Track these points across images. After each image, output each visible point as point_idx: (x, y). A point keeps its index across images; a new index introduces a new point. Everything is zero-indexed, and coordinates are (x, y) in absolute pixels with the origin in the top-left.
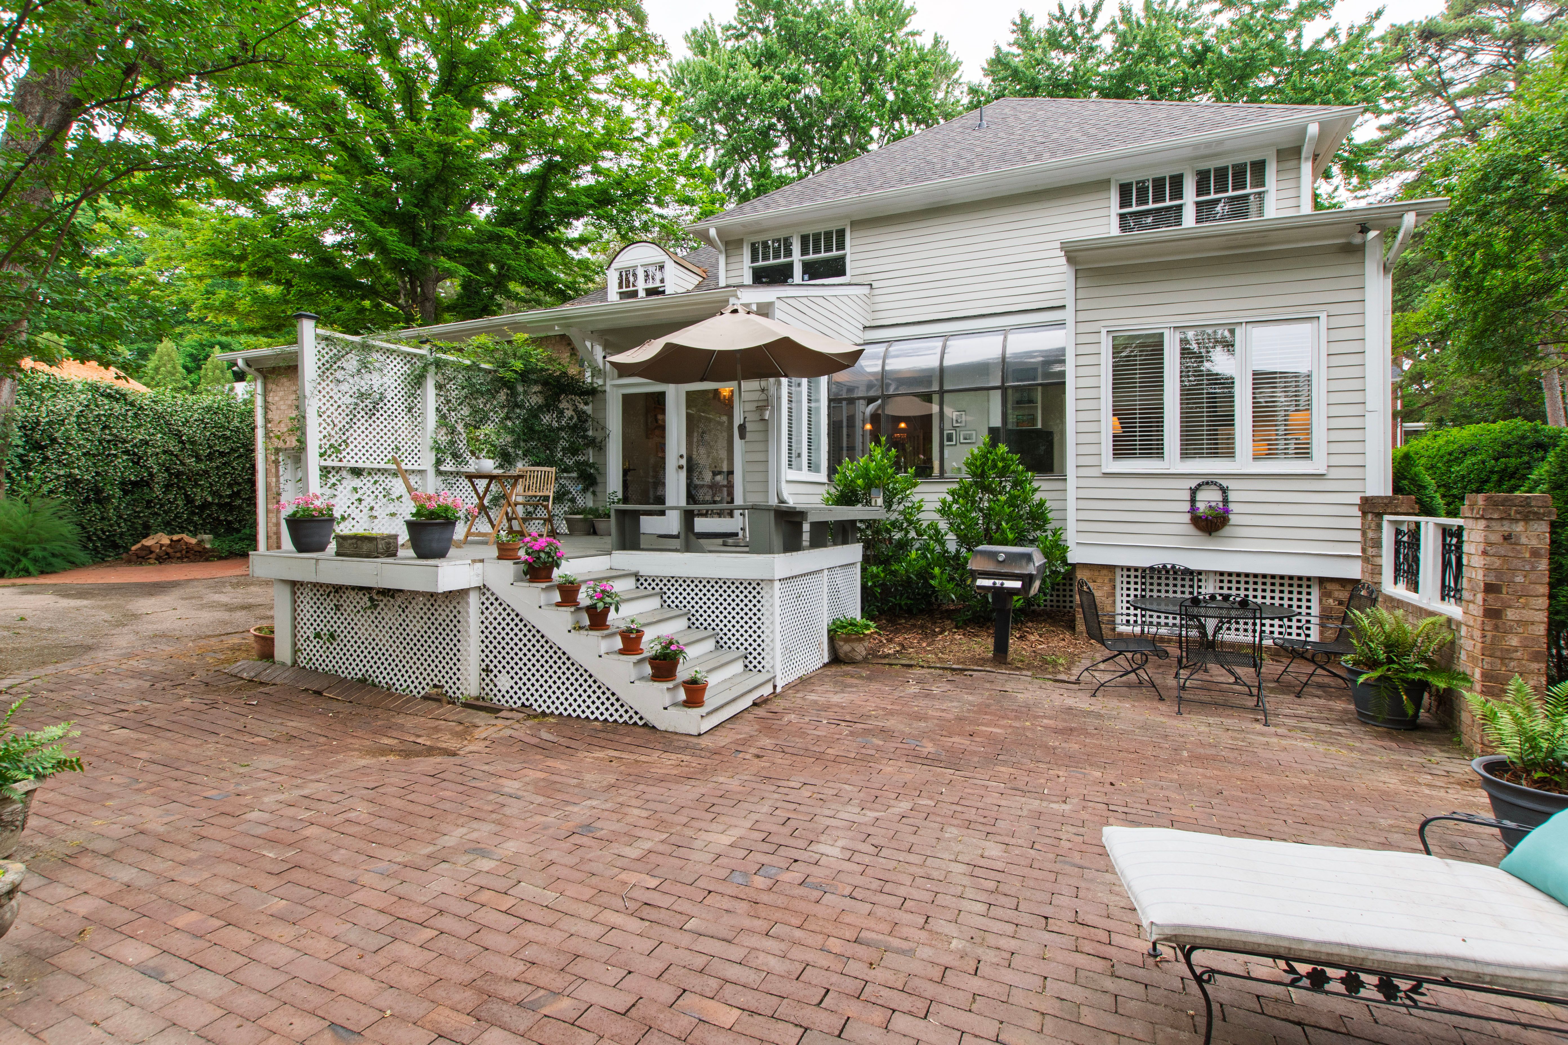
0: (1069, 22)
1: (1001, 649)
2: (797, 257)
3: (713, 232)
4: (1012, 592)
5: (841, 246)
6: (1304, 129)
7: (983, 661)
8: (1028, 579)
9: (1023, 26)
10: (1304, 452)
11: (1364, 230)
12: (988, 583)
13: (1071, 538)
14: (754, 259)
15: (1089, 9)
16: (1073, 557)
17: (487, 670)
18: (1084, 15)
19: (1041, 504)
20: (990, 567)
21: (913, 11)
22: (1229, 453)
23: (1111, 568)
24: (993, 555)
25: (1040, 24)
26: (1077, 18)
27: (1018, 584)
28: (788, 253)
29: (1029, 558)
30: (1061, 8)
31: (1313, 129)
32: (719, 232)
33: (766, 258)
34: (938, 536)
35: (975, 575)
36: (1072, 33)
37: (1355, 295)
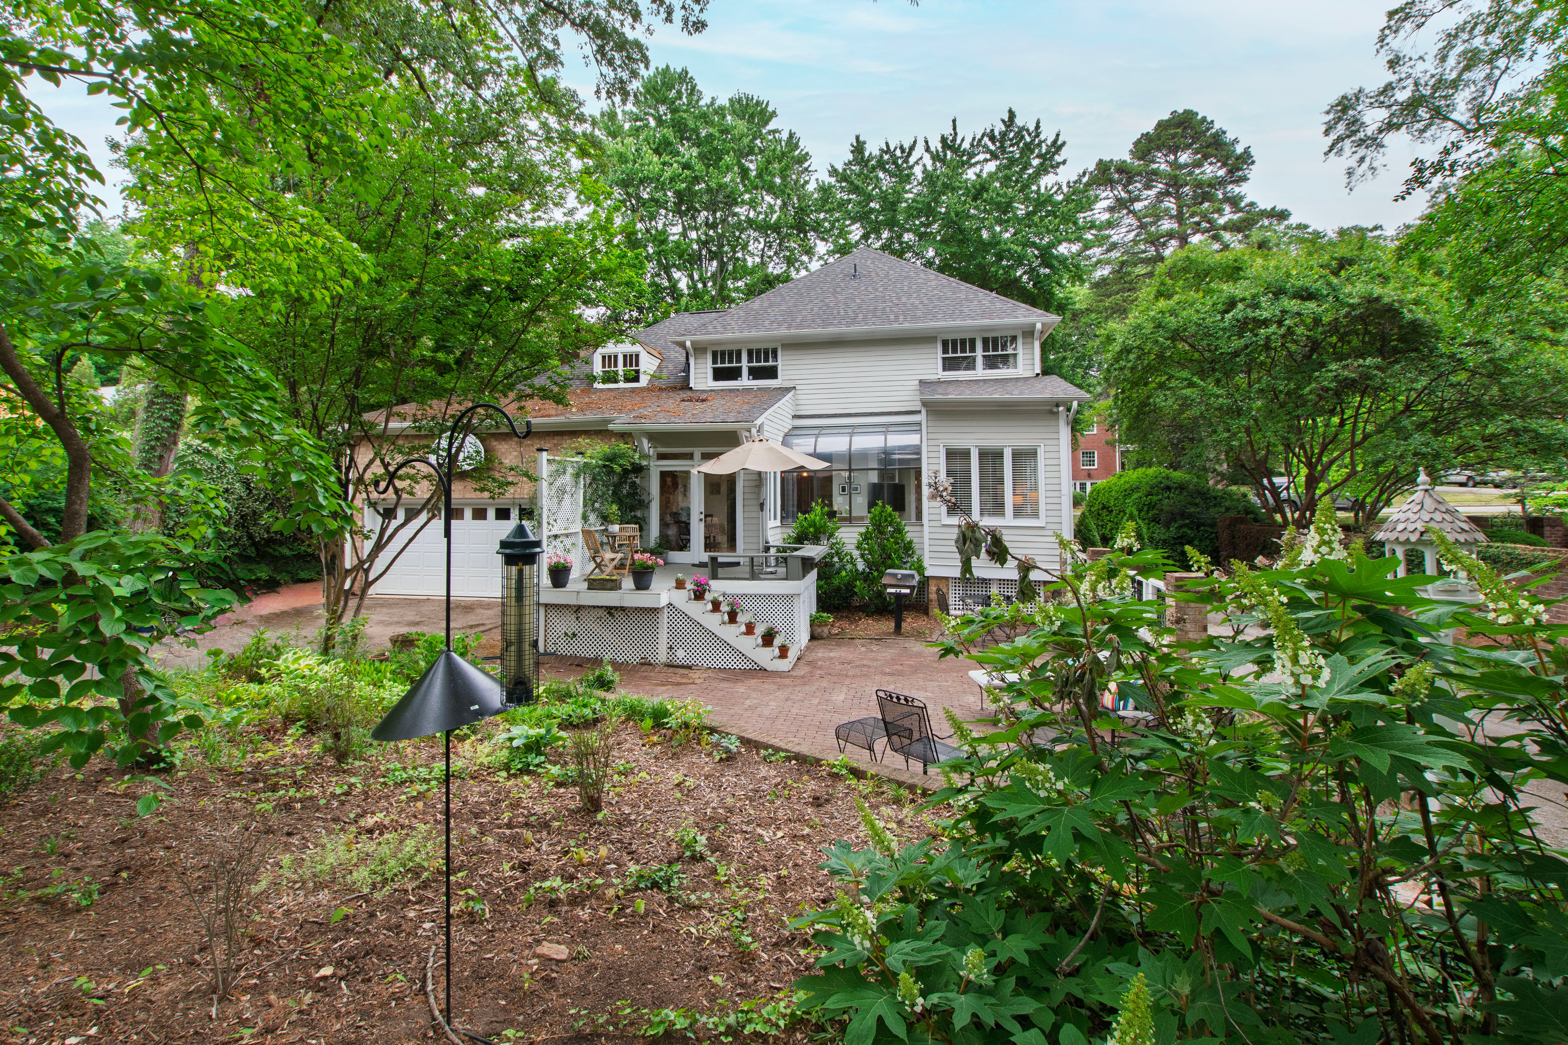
0: (893, 155)
1: (898, 627)
2: (745, 364)
3: (688, 344)
4: (905, 595)
5: (775, 357)
6: (1034, 325)
7: (890, 634)
8: (912, 588)
9: (859, 148)
10: (1035, 515)
11: (1058, 406)
12: (893, 590)
13: (926, 563)
14: (715, 362)
15: (907, 146)
16: (927, 573)
17: (671, 648)
18: (903, 151)
19: (910, 542)
20: (894, 582)
21: (774, 114)
22: (1003, 514)
23: (947, 578)
24: (895, 575)
25: (872, 149)
26: (898, 153)
27: (908, 591)
28: (739, 360)
29: (912, 576)
30: (887, 144)
31: (1039, 326)
32: (692, 343)
33: (723, 362)
34: (852, 561)
35: (886, 586)
36: (895, 163)
37: (1055, 436)
